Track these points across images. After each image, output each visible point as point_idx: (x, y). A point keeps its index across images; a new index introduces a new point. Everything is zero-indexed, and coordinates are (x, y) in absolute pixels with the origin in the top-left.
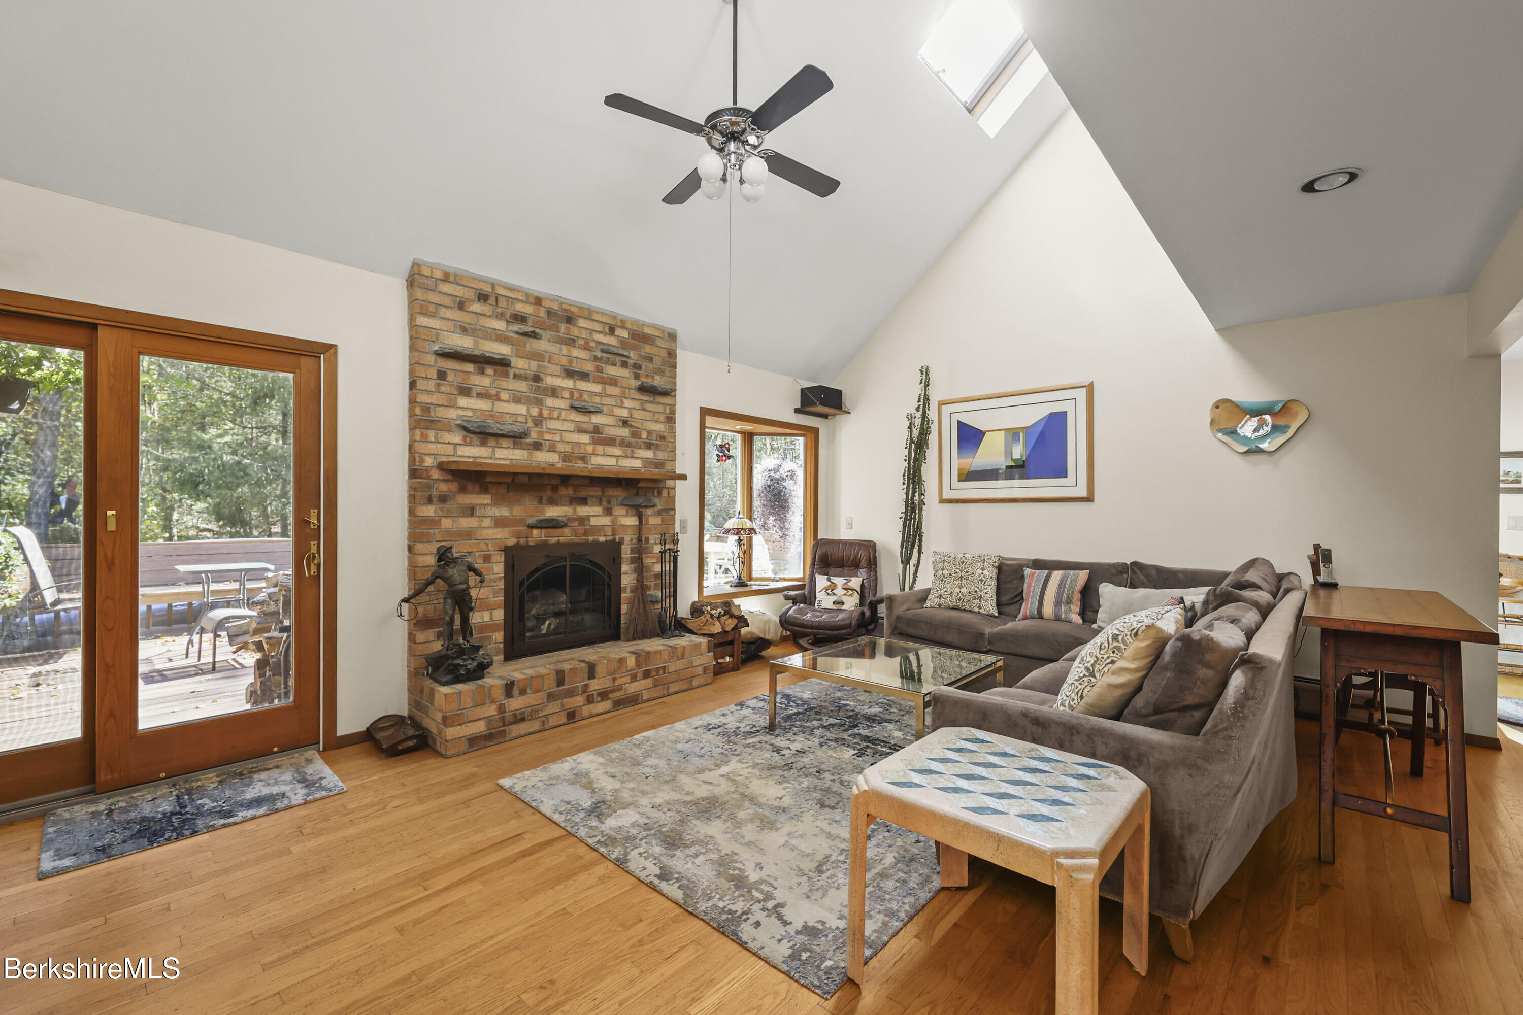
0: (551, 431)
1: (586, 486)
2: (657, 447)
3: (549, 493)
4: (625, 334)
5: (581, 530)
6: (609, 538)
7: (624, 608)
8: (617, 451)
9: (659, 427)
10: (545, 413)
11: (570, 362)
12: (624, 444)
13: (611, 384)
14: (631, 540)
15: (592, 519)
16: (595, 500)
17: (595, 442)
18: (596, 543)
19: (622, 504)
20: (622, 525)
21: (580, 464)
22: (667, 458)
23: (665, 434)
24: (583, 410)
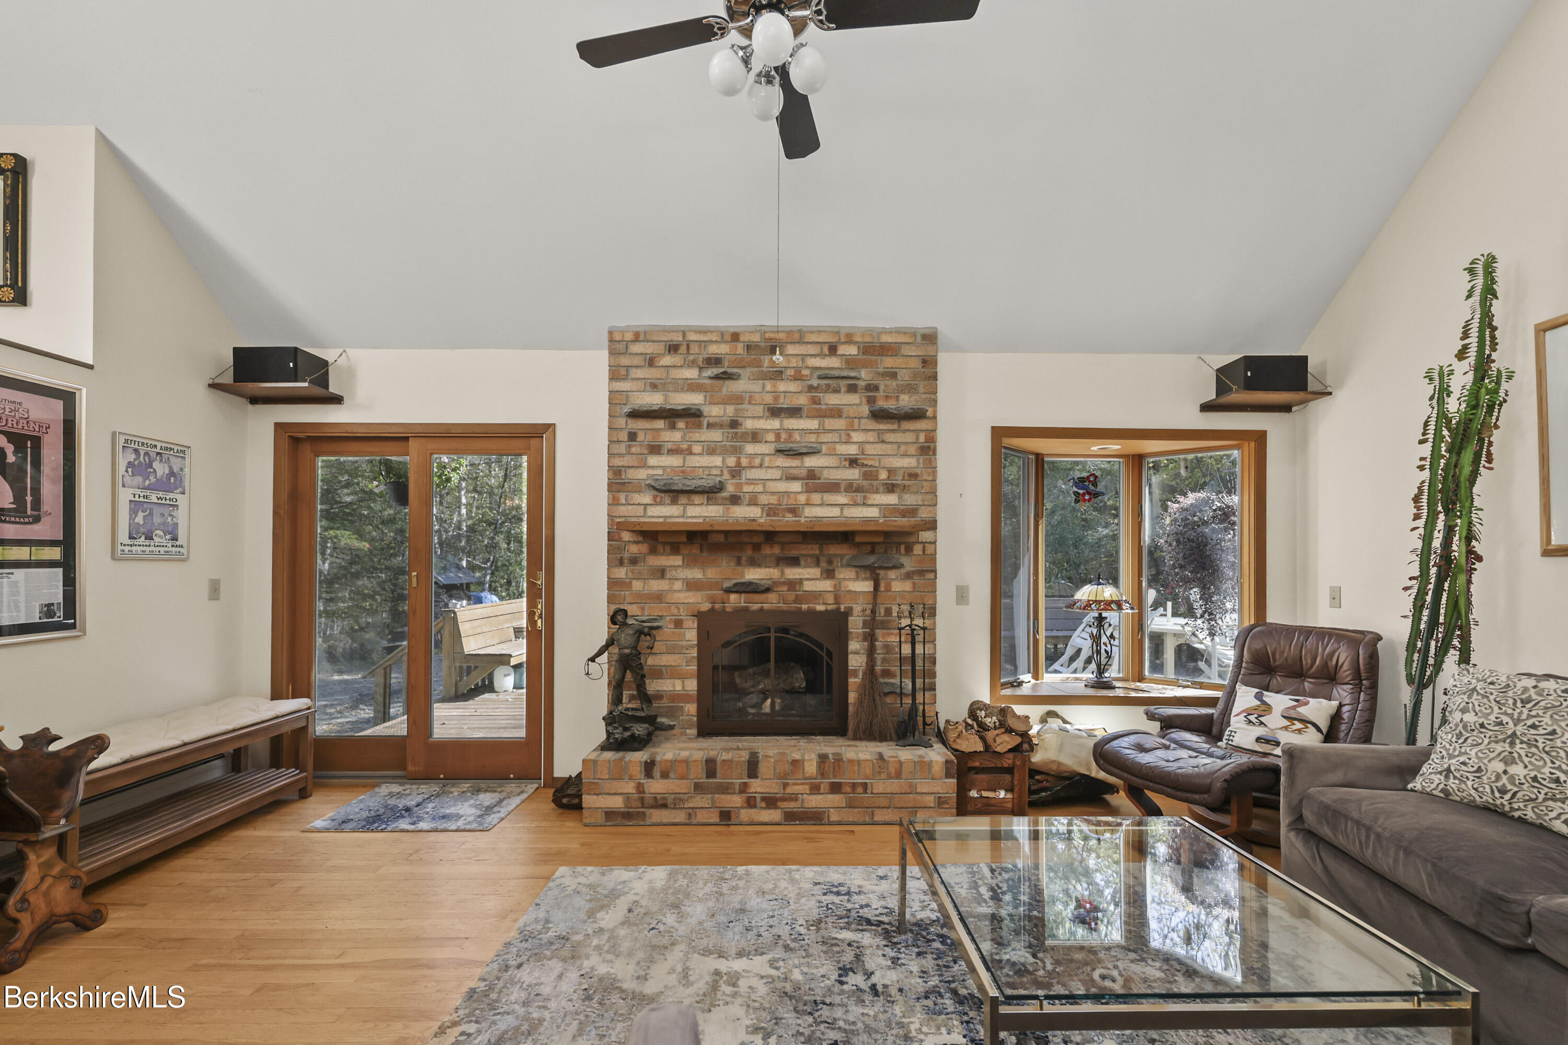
0: (750, 482)
1: (796, 543)
2: (905, 489)
3: (749, 552)
4: (852, 350)
5: (791, 596)
6: (830, 608)
7: (852, 697)
8: (842, 499)
9: (909, 463)
10: (744, 462)
11: (776, 399)
12: (851, 488)
13: (832, 416)
14: (864, 610)
15: (805, 583)
16: (809, 560)
17: (809, 490)
18: (812, 613)
19: (848, 565)
20: (850, 591)
21: (789, 518)
22: (920, 503)
23: (919, 471)
24: (792, 453)
